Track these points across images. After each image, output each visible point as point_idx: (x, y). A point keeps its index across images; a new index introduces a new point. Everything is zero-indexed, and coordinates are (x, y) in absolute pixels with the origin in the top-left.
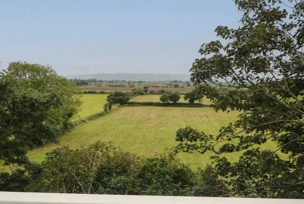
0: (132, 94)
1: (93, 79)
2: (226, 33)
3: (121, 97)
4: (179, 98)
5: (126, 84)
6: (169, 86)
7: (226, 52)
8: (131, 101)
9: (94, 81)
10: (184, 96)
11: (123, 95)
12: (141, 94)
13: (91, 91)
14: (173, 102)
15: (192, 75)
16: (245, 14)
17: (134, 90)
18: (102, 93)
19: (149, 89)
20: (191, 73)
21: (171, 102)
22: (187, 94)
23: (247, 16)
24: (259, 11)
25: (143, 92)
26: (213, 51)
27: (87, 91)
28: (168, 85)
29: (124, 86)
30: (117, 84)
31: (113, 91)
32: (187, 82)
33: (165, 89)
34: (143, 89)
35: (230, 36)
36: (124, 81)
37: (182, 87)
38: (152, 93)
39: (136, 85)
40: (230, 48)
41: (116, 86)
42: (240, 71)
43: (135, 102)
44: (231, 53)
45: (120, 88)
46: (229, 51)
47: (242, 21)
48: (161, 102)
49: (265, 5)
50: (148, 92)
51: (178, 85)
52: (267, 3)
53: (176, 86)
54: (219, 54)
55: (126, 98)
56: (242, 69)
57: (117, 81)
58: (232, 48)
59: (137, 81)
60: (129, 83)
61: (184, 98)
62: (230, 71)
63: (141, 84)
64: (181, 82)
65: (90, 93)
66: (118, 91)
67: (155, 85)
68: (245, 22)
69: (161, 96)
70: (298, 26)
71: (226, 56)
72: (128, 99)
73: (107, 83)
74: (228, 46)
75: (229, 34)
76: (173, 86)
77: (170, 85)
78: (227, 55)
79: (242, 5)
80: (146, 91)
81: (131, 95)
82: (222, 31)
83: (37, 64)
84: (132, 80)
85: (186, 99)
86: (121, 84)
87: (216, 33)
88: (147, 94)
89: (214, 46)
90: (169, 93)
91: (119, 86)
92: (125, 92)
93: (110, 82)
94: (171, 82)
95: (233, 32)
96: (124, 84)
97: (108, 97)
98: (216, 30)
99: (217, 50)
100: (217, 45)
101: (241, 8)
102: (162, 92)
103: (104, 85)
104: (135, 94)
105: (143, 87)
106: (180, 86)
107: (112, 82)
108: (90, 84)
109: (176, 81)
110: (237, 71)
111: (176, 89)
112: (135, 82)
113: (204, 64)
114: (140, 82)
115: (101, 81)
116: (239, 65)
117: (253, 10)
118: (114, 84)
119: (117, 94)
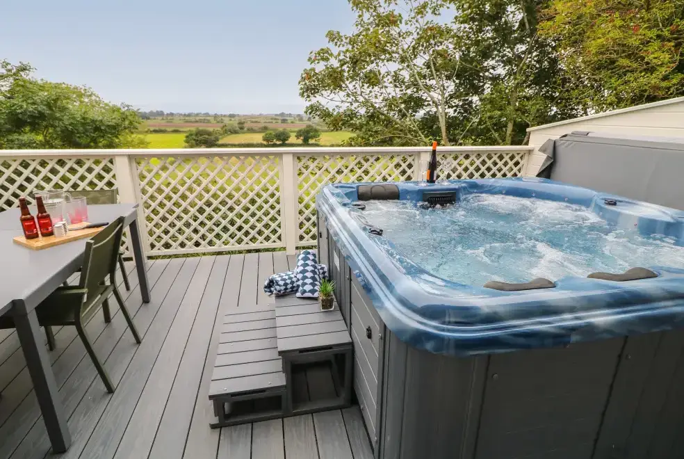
0: (222, 132)
1: (157, 111)
2: (338, 40)
3: (207, 136)
4: (288, 137)
5: (211, 119)
6: (274, 121)
7: (337, 61)
8: (220, 142)
9: (160, 114)
10: (295, 134)
11: (209, 134)
12: (236, 132)
13: (157, 129)
14: (281, 142)
15: (301, 89)
16: (360, 16)
17: (224, 127)
18: (176, 131)
19: (246, 126)
20: (300, 87)
21: (278, 143)
22: (300, 131)
23: (362, 20)
24: (374, 14)
25: (238, 129)
26: (323, 59)
27: (152, 129)
28: (272, 119)
29: (209, 121)
30: (198, 118)
31: (194, 130)
32: (299, 115)
33: (269, 126)
34: (237, 125)
35: (343, 43)
36: (207, 114)
37: (292, 122)
38: (251, 131)
39: (227, 121)
40: (342, 57)
41: (197, 122)
42: (354, 86)
43: (227, 143)
44: (342, 62)
45: (202, 124)
46: (340, 61)
47: (357, 25)
48: (265, 143)
49: (380, 6)
50: (246, 129)
51: (287, 120)
52: (382, 3)
53: (284, 121)
54: (330, 64)
55: (212, 138)
56: (356, 83)
57: (197, 115)
58: (343, 57)
59: (228, 113)
60: (216, 116)
61: (296, 136)
62: (344, 85)
63: (233, 119)
64: (290, 115)
65: (155, 131)
66: (201, 128)
67: (254, 120)
68: (359, 27)
69: (263, 134)
70: (415, 34)
71: (338, 68)
72: (217, 139)
73: (182, 118)
74: (339, 55)
75: (342, 40)
76: (280, 121)
77: (275, 119)
78: (338, 65)
79: (356, 4)
80: (242, 128)
81: (221, 135)
82: (333, 37)
83: (66, 83)
84: (219, 113)
85: (298, 138)
86: (203, 118)
87: (328, 39)
88: (244, 133)
89: (323, 55)
90: (274, 130)
91: (200, 121)
92: (211, 129)
93: (185, 115)
94: (276, 115)
95: (346, 38)
96: (208, 118)
97: (187, 137)
98: (326, 36)
99: (327, 59)
100: (327, 52)
101: (355, 8)
102: (265, 128)
103: (177, 121)
104: (226, 132)
105: (238, 122)
106: (289, 121)
107: (189, 115)
108: (155, 119)
109: (282, 114)
110: (351, 86)
111: (284, 125)
112: (225, 116)
113: (314, 76)
114: (232, 116)
115: (172, 114)
116: (353, 78)
117: (368, 11)
118: (192, 119)
119: (199, 133)
